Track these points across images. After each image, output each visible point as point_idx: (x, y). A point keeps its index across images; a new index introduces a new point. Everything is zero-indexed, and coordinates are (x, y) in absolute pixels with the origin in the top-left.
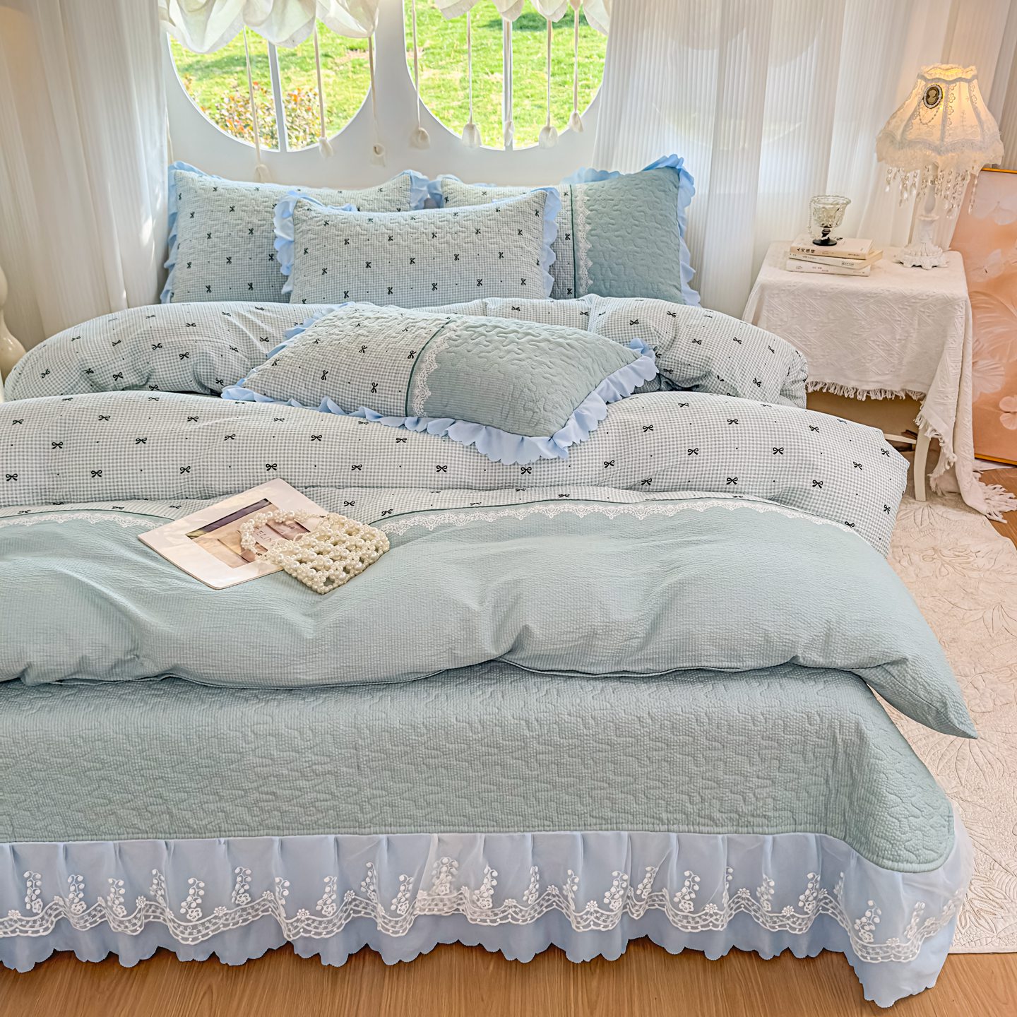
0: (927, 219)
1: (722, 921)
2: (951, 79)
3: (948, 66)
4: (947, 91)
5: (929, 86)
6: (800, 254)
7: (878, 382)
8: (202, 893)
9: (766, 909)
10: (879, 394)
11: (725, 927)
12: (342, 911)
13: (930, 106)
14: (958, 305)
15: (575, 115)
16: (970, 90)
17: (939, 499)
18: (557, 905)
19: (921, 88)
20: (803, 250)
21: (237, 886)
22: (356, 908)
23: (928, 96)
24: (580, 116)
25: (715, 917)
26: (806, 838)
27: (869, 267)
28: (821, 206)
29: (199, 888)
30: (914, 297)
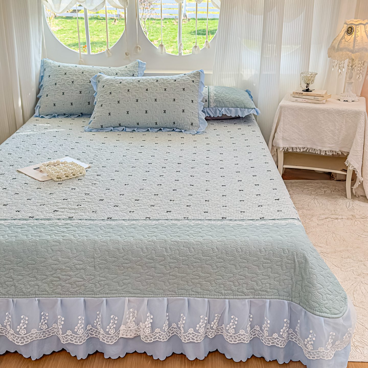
0: (350, 82)
1: (247, 338)
2: (357, 23)
3: (357, 20)
4: (356, 29)
5: (348, 26)
6: (296, 95)
7: (329, 147)
8: (27, 322)
9: (266, 335)
10: (330, 152)
11: (248, 342)
12: (86, 333)
13: (349, 34)
14: (362, 114)
15: (207, 41)
16: (365, 28)
17: (357, 199)
18: (176, 333)
19: (345, 27)
20: (298, 93)
21: (42, 321)
22: (92, 333)
23: (348, 31)
24: (209, 43)
25: (243, 336)
26: (284, 302)
27: (325, 100)
28: (305, 75)
29: (25, 320)
30: (344, 111)
